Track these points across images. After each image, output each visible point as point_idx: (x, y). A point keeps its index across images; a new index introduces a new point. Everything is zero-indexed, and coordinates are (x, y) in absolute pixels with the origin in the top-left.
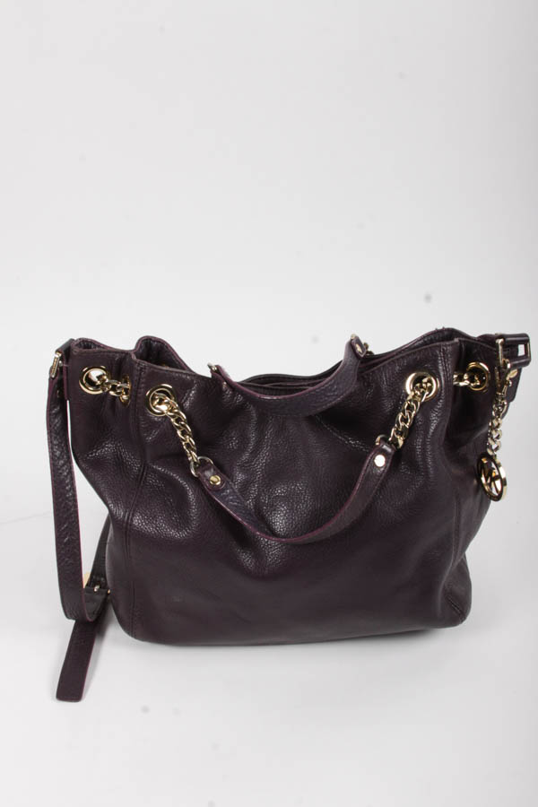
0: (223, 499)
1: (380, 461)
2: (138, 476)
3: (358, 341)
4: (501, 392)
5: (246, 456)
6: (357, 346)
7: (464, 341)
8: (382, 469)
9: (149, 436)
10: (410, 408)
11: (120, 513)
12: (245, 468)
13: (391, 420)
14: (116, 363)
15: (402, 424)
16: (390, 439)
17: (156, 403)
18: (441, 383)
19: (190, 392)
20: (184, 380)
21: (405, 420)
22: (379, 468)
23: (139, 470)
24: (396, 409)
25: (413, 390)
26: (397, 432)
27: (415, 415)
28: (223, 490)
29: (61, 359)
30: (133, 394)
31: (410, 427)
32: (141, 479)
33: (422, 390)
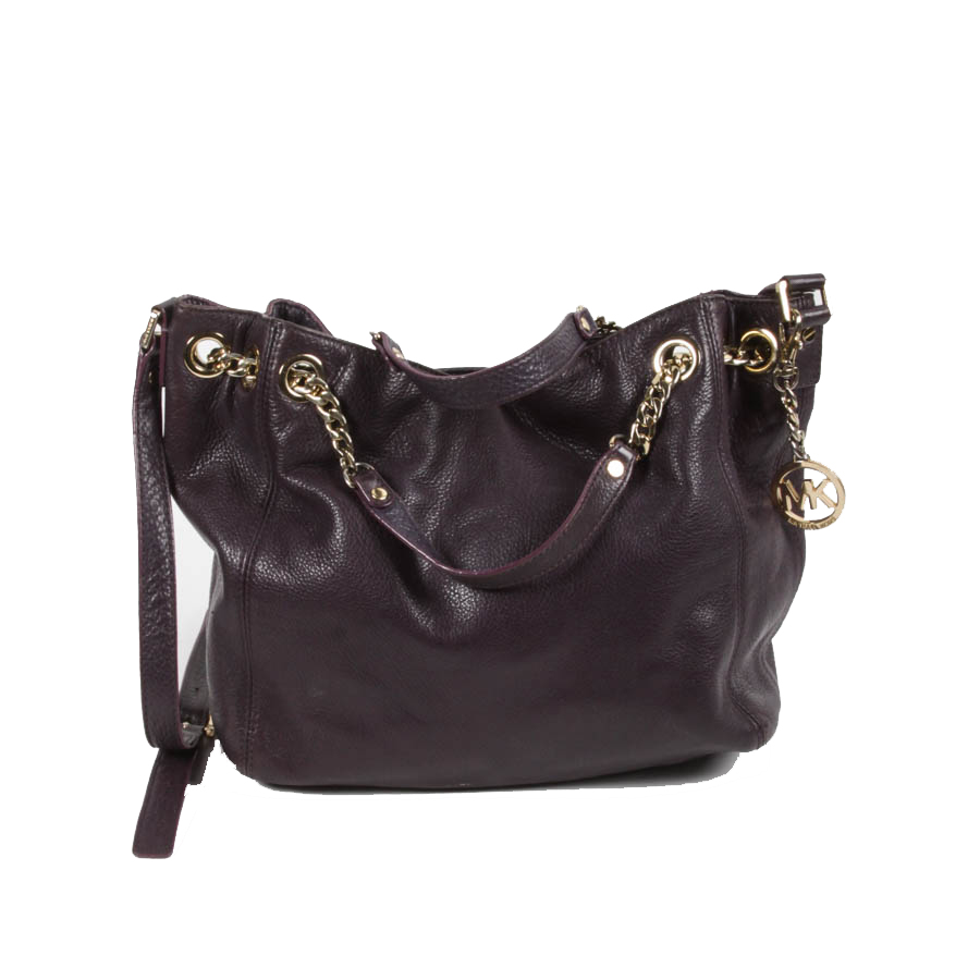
0: (389, 519)
1: (616, 469)
2: (264, 500)
3: (585, 314)
4: (788, 359)
5: (421, 470)
6: (583, 320)
7: (732, 302)
8: (619, 482)
9: (280, 430)
10: (657, 394)
11: (236, 557)
12: (422, 486)
13: (631, 412)
14: (240, 330)
15: (647, 417)
16: (630, 441)
17: (294, 384)
18: (704, 355)
19: (345, 370)
20: (336, 351)
21: (652, 412)
22: (615, 479)
23: (266, 492)
24: (640, 395)
25: (663, 367)
26: (641, 429)
27: (667, 403)
28: (389, 509)
29: (160, 320)
30: (263, 373)
31: (659, 421)
32: (268, 504)
33: (674, 368)
